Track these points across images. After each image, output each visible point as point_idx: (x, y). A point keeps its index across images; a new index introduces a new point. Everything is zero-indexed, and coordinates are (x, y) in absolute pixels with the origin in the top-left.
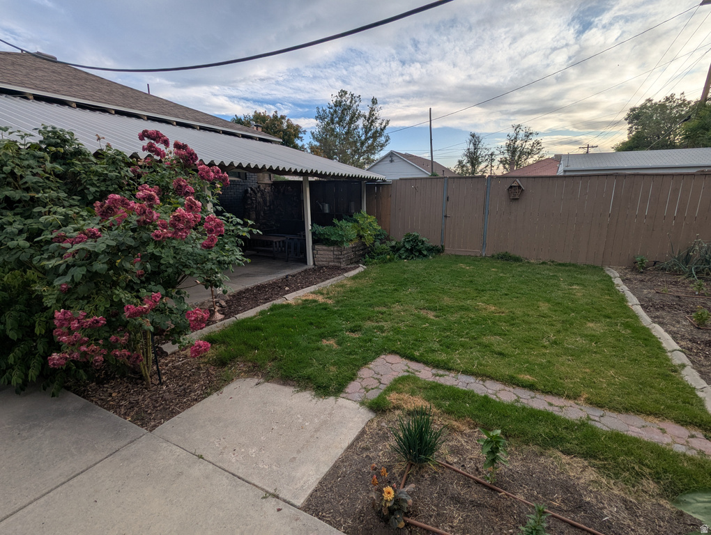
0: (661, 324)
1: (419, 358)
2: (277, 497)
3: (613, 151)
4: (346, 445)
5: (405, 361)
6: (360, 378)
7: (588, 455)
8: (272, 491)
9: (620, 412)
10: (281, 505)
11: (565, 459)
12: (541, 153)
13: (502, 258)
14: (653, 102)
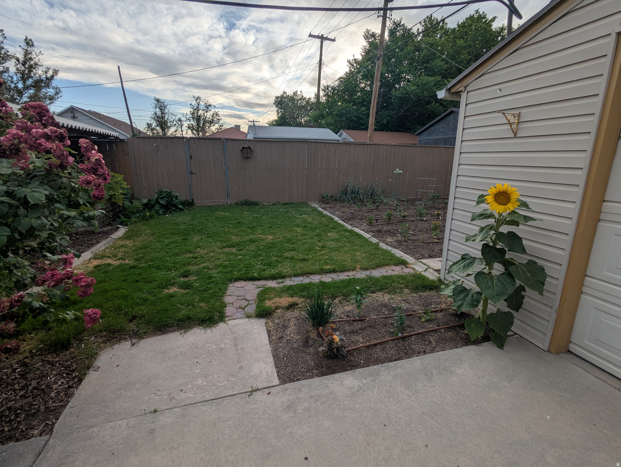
0: (356, 227)
1: (259, 277)
2: (258, 390)
3: (267, 125)
4: (267, 342)
5: (251, 282)
6: (229, 304)
7: (382, 289)
8: (250, 390)
9: (375, 269)
10: (267, 391)
11: (374, 295)
12: (220, 122)
13: (245, 204)
14: (287, 94)
